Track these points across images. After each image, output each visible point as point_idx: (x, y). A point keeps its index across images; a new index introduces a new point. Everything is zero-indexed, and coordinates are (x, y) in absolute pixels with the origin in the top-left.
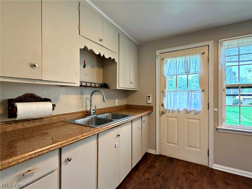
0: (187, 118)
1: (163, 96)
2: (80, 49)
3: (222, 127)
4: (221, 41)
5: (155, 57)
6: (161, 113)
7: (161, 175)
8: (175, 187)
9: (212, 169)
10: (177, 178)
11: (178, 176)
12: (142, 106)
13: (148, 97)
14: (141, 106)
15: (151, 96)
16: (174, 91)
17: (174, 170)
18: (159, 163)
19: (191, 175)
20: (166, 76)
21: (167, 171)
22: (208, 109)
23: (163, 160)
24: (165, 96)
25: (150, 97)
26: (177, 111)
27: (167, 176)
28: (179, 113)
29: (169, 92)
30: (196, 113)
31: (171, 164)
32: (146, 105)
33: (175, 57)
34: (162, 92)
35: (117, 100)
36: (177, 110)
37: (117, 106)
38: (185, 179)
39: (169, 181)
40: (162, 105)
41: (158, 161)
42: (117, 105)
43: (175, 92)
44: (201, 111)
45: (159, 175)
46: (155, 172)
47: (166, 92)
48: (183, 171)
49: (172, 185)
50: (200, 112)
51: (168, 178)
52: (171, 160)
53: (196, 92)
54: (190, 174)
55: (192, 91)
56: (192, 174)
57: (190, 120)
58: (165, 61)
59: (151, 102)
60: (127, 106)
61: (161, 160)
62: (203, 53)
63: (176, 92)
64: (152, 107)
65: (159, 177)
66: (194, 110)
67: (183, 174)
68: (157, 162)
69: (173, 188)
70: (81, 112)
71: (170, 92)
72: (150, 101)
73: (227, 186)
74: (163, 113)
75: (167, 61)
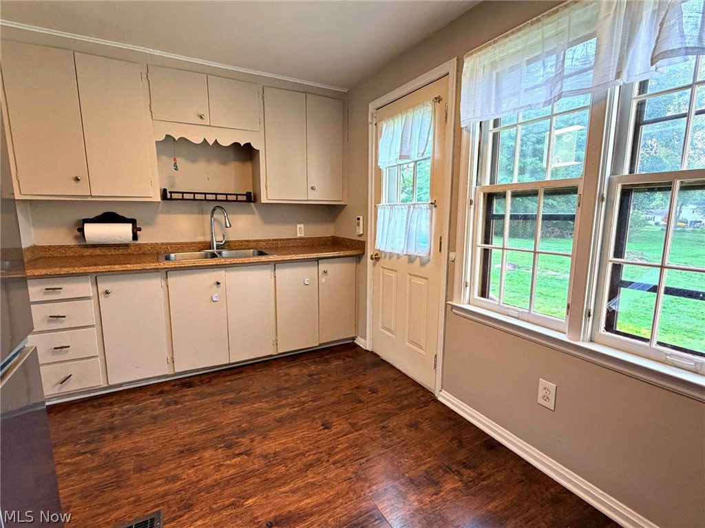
0: (410, 274)
2: (156, 142)
3: (460, 303)
12: (351, 240)
13: (357, 221)
14: (348, 240)
15: (361, 218)
22: (440, 253)
26: (396, 257)
28: (400, 260)
30: (422, 263)
32: (355, 239)
35: (299, 226)
36: (396, 252)
37: (301, 238)
42: (299, 235)
57: (414, 280)
59: (361, 233)
60: (332, 240)
62: (438, 99)
64: (363, 243)
66: (420, 254)
70: (199, 243)
72: (360, 230)
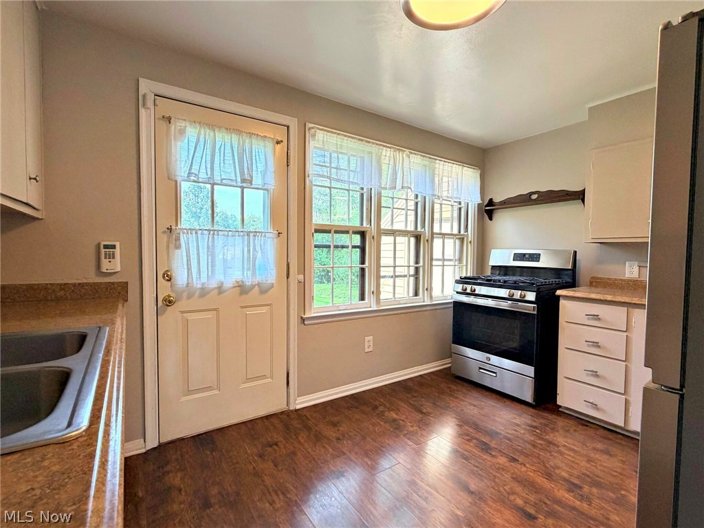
0: (242, 307)
1: (170, 245)
3: (311, 314)
4: (313, 128)
5: (138, 102)
6: (160, 303)
7: (213, 501)
8: (271, 501)
9: (296, 410)
10: (257, 474)
11: (254, 468)
12: (74, 285)
13: (103, 251)
14: (63, 287)
15: (118, 245)
16: (209, 230)
17: (235, 461)
18: (181, 470)
19: (275, 447)
20: (179, 179)
21: (218, 476)
22: (287, 278)
23: (182, 456)
24: (178, 247)
25: (114, 247)
26: (216, 292)
27: (229, 488)
28: (220, 296)
29: (191, 234)
30: (264, 290)
31: (212, 451)
32: (91, 281)
33: (212, 126)
34: (164, 232)
36: (216, 286)
38: (272, 464)
39: (245, 498)
40: (168, 277)
41: (168, 468)
43: (212, 232)
44: (275, 285)
45: (207, 505)
46: (191, 504)
47: (184, 233)
48: (255, 450)
49: (259, 500)
50: (272, 286)
51: (238, 494)
52: (205, 440)
53: (265, 236)
54: (271, 446)
55: (256, 232)
56: (276, 444)
57: (249, 311)
58: (175, 128)
59: (119, 270)
61: (177, 460)
62: (278, 142)
63: (214, 234)
64: (125, 286)
65: (212, 509)
66: (260, 281)
67: (261, 457)
68: (168, 472)
69: (267, 505)
71: (196, 233)
72: (114, 265)
73: (336, 428)
74: (169, 302)
75: (182, 132)
